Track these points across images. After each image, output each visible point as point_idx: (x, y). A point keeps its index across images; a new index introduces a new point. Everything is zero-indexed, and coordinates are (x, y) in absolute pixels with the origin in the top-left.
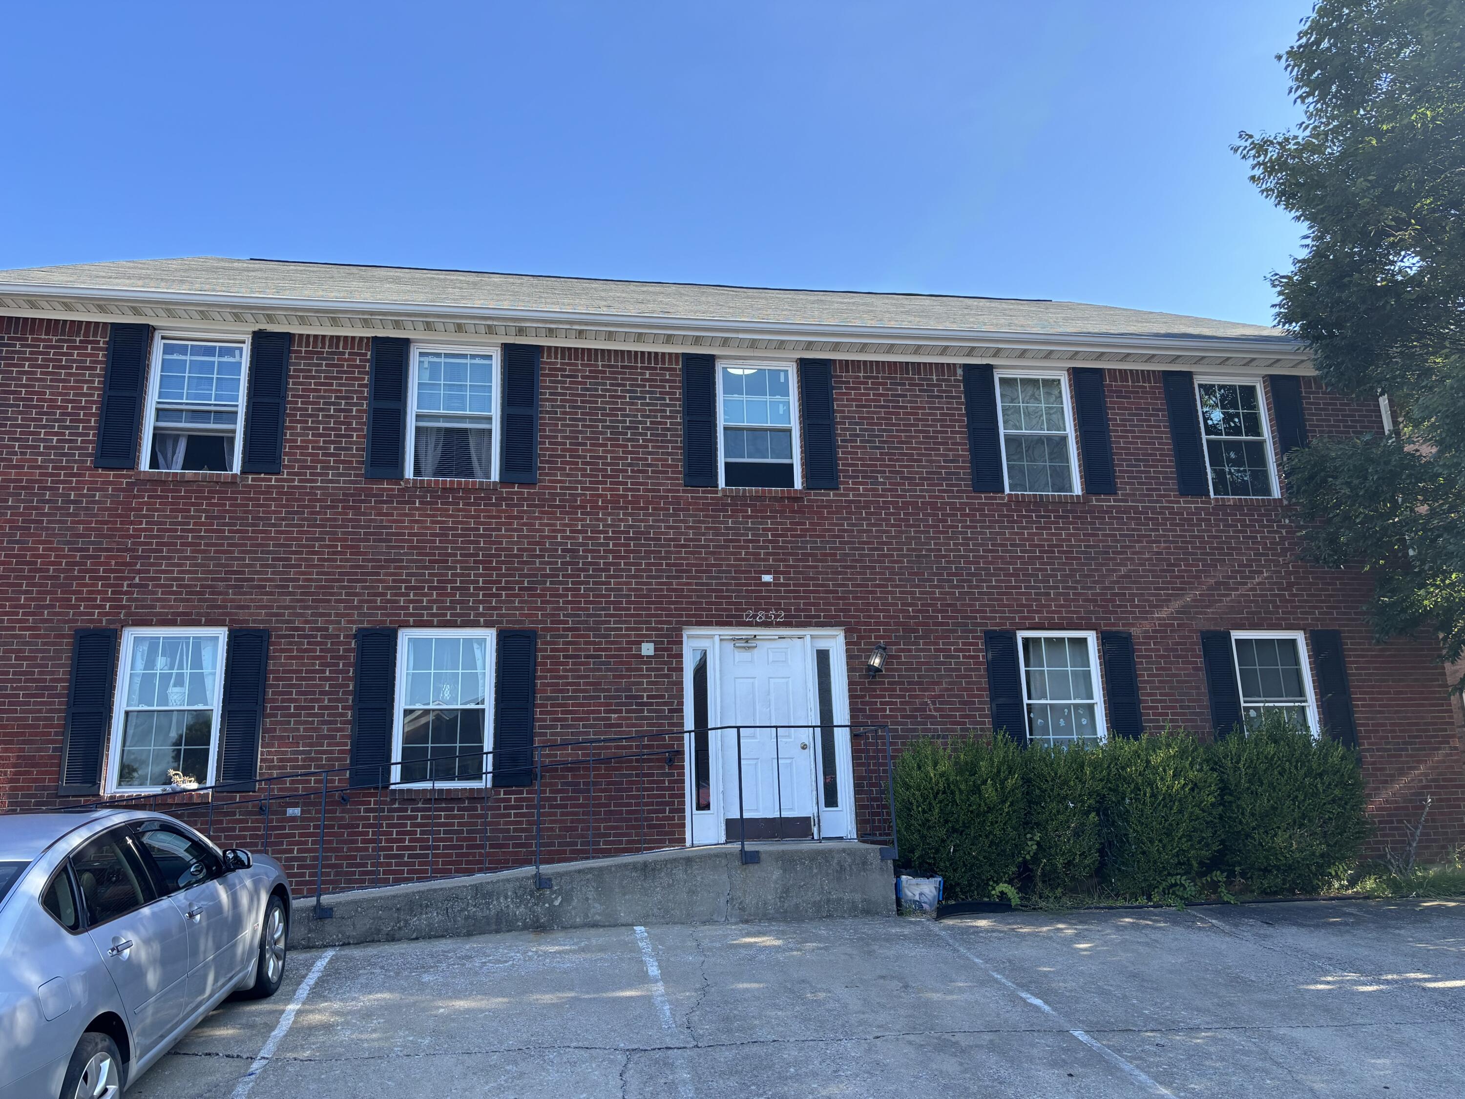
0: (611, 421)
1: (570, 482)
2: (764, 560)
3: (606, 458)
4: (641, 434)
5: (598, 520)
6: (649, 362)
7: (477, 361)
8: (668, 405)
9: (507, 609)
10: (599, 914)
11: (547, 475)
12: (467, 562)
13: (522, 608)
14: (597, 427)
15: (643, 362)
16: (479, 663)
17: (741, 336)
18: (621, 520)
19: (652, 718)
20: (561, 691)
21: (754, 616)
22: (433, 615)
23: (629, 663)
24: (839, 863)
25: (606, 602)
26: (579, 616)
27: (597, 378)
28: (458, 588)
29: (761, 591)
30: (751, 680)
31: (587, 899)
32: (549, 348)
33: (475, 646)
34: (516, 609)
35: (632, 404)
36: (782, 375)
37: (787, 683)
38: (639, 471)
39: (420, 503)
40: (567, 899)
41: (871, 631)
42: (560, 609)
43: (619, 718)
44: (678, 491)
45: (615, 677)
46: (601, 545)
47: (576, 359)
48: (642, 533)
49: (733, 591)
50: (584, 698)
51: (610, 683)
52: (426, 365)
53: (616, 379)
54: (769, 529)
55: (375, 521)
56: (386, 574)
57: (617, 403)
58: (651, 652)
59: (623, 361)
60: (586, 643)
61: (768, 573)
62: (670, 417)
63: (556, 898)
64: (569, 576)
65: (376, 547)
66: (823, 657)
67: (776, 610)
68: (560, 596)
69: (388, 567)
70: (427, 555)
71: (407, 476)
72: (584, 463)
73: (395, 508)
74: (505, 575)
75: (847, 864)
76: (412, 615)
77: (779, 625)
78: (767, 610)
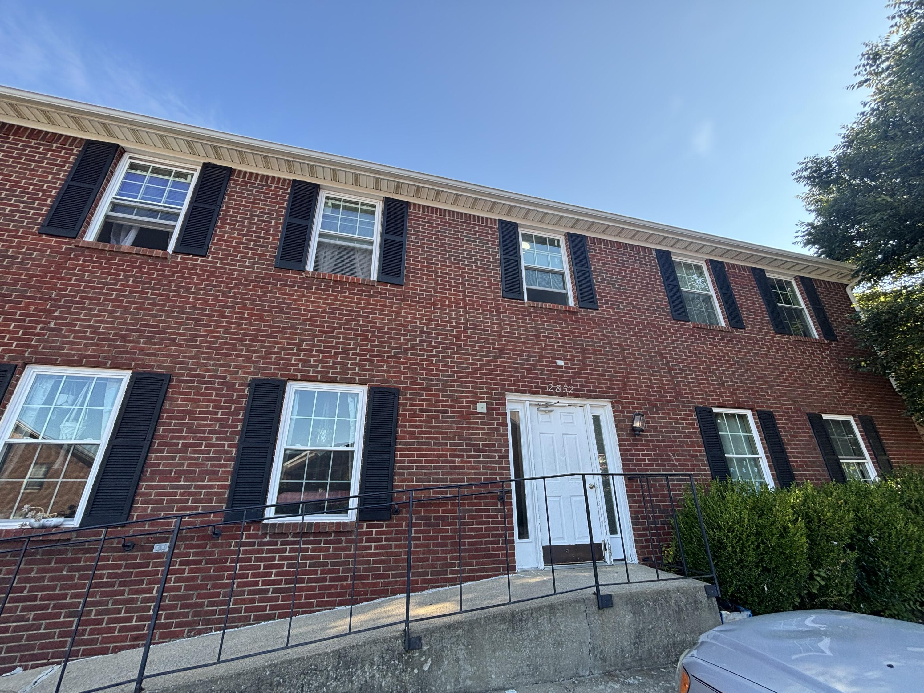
0: (454, 252)
1: (427, 287)
2: (557, 350)
3: (451, 274)
4: (473, 263)
5: (446, 314)
6: (478, 222)
7: (365, 207)
8: (491, 248)
9: (378, 371)
11: (411, 280)
12: (349, 334)
13: (389, 372)
14: (445, 255)
15: (474, 221)
16: (352, 413)
17: (538, 209)
18: (461, 315)
19: (485, 462)
20: (417, 438)
21: (554, 389)
22: (318, 372)
23: (469, 418)
25: (451, 371)
26: (432, 380)
27: (445, 226)
28: (340, 353)
29: (557, 371)
30: (551, 436)
31: (458, 660)
32: (415, 204)
33: (350, 399)
34: (384, 371)
35: (468, 244)
36: (556, 242)
37: (575, 438)
38: (473, 285)
39: (316, 289)
40: (437, 663)
41: (630, 403)
42: (418, 374)
43: (462, 462)
44: (499, 300)
45: (458, 428)
46: (448, 330)
47: (432, 213)
48: (476, 325)
49: (539, 370)
50: (435, 444)
51: (455, 433)
52: (330, 204)
53: (458, 228)
54: (559, 331)
55: (279, 298)
56: (282, 338)
57: (458, 242)
58: (485, 411)
59: (462, 218)
60: (437, 401)
61: (561, 359)
62: (491, 255)
63: (426, 661)
64: (425, 351)
65: (277, 317)
66: (596, 420)
67: (568, 385)
68: (418, 364)
69: (285, 333)
70: (317, 326)
71: (308, 269)
72: (436, 276)
73: (296, 291)
74: (377, 346)
76: (300, 371)
77: (571, 395)
78: (562, 385)
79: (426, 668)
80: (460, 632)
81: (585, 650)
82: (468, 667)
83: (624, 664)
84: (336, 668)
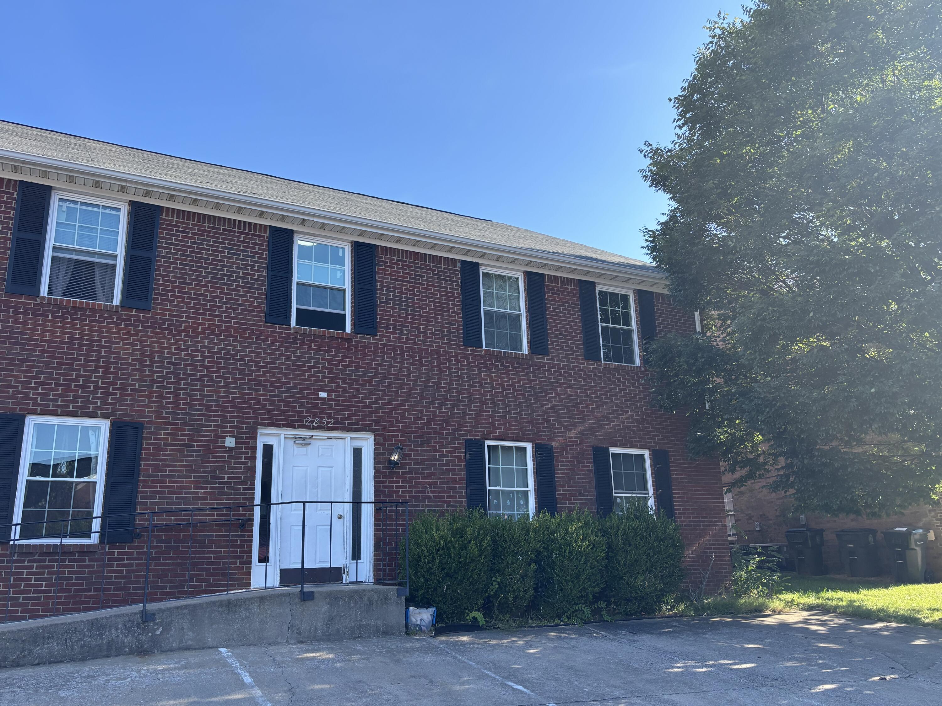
0: (212, 269)
1: (177, 311)
2: (321, 381)
3: (207, 296)
4: (234, 281)
5: (198, 342)
6: (245, 229)
7: (108, 211)
8: (256, 262)
9: (121, 405)
10: (191, 640)
11: (159, 304)
12: (89, 366)
13: (132, 405)
14: (201, 272)
15: (239, 228)
16: (93, 446)
17: (315, 220)
18: (215, 344)
19: (230, 494)
20: (161, 471)
21: (312, 422)
22: (58, 406)
23: (215, 452)
24: (369, 599)
25: (200, 405)
26: (178, 414)
27: (203, 235)
28: (80, 386)
29: (318, 404)
30: (304, 468)
31: (183, 629)
32: (168, 209)
33: (91, 432)
34: (128, 405)
35: (230, 258)
36: (341, 250)
37: (331, 471)
38: (232, 308)
39: (52, 316)
40: (167, 628)
41: (393, 436)
42: (164, 408)
43: (205, 493)
44: (261, 326)
45: (203, 462)
46: (199, 361)
47: (189, 219)
48: (231, 355)
49: (298, 402)
50: (179, 477)
51: (200, 466)
52: (64, 209)
53: (218, 238)
54: (326, 360)
55: (12, 327)
56: (18, 371)
57: (218, 256)
58: (233, 445)
59: (224, 225)
60: (182, 435)
61: (324, 391)
62: (257, 271)
63: (158, 629)
64: (172, 383)
65: (11, 349)
66: (357, 453)
67: (328, 418)
68: (164, 398)
69: (21, 366)
70: (55, 358)
71: (42, 294)
72: (189, 298)
73: (30, 319)
74: (120, 379)
75: (374, 600)
76: (39, 405)
77: (330, 429)
78: (322, 418)
79: (158, 632)
80: (186, 611)
81: (285, 627)
82: (190, 633)
83: (315, 637)
84: (90, 630)
